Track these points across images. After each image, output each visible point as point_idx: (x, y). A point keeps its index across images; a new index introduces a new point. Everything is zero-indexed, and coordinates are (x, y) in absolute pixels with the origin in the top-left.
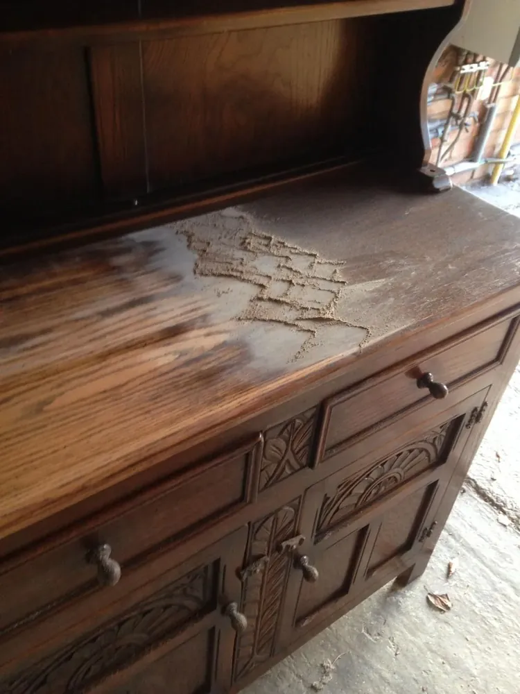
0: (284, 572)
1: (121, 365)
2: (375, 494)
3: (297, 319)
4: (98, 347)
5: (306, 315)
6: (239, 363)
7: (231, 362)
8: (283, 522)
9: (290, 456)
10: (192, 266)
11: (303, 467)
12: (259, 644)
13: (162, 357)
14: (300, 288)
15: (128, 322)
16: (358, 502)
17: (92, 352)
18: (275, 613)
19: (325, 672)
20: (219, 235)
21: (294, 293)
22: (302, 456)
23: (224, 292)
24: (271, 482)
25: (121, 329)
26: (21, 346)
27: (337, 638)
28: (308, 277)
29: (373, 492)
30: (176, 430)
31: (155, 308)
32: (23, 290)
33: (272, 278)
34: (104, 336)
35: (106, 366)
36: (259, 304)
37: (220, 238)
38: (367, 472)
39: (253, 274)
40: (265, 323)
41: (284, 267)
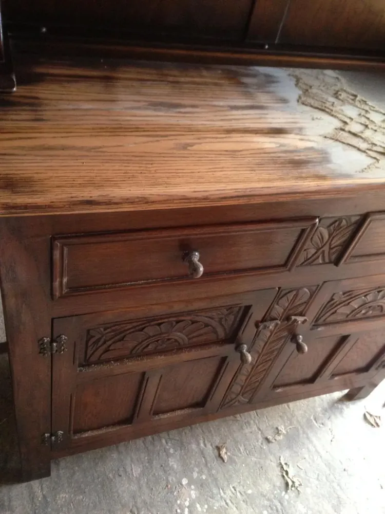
0: (283, 340)
1: (239, 139)
2: (364, 314)
3: (368, 149)
4: (226, 125)
5: (375, 148)
6: (320, 162)
7: (315, 160)
8: (300, 300)
9: (326, 248)
10: (297, 97)
11: (330, 262)
12: (245, 388)
13: (268, 143)
14: (373, 132)
15: (248, 117)
16: (350, 313)
17: (222, 127)
18: (265, 370)
19: (278, 433)
20: (319, 84)
21: (368, 134)
22: (334, 253)
23: (317, 118)
24: (306, 263)
25: (243, 119)
26: (178, 110)
27: (292, 415)
28: (380, 127)
29: (363, 312)
30: (272, 186)
31: (267, 114)
32: (182, 79)
33: (354, 120)
34: (231, 120)
35: (230, 137)
36: (342, 132)
37: (319, 86)
38: (366, 292)
39: (339, 114)
40: (344, 145)
41: (363, 116)
